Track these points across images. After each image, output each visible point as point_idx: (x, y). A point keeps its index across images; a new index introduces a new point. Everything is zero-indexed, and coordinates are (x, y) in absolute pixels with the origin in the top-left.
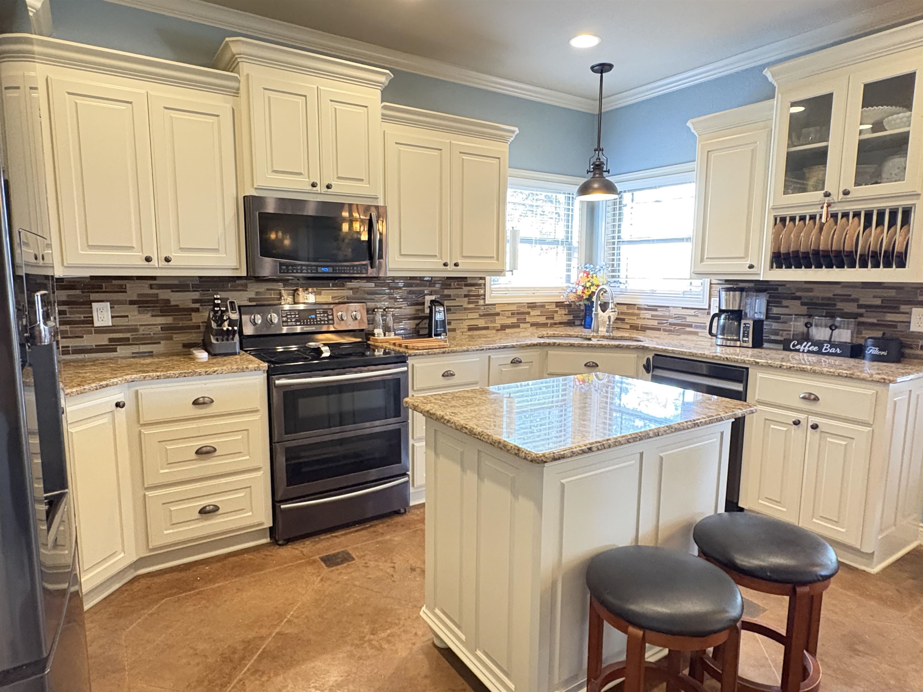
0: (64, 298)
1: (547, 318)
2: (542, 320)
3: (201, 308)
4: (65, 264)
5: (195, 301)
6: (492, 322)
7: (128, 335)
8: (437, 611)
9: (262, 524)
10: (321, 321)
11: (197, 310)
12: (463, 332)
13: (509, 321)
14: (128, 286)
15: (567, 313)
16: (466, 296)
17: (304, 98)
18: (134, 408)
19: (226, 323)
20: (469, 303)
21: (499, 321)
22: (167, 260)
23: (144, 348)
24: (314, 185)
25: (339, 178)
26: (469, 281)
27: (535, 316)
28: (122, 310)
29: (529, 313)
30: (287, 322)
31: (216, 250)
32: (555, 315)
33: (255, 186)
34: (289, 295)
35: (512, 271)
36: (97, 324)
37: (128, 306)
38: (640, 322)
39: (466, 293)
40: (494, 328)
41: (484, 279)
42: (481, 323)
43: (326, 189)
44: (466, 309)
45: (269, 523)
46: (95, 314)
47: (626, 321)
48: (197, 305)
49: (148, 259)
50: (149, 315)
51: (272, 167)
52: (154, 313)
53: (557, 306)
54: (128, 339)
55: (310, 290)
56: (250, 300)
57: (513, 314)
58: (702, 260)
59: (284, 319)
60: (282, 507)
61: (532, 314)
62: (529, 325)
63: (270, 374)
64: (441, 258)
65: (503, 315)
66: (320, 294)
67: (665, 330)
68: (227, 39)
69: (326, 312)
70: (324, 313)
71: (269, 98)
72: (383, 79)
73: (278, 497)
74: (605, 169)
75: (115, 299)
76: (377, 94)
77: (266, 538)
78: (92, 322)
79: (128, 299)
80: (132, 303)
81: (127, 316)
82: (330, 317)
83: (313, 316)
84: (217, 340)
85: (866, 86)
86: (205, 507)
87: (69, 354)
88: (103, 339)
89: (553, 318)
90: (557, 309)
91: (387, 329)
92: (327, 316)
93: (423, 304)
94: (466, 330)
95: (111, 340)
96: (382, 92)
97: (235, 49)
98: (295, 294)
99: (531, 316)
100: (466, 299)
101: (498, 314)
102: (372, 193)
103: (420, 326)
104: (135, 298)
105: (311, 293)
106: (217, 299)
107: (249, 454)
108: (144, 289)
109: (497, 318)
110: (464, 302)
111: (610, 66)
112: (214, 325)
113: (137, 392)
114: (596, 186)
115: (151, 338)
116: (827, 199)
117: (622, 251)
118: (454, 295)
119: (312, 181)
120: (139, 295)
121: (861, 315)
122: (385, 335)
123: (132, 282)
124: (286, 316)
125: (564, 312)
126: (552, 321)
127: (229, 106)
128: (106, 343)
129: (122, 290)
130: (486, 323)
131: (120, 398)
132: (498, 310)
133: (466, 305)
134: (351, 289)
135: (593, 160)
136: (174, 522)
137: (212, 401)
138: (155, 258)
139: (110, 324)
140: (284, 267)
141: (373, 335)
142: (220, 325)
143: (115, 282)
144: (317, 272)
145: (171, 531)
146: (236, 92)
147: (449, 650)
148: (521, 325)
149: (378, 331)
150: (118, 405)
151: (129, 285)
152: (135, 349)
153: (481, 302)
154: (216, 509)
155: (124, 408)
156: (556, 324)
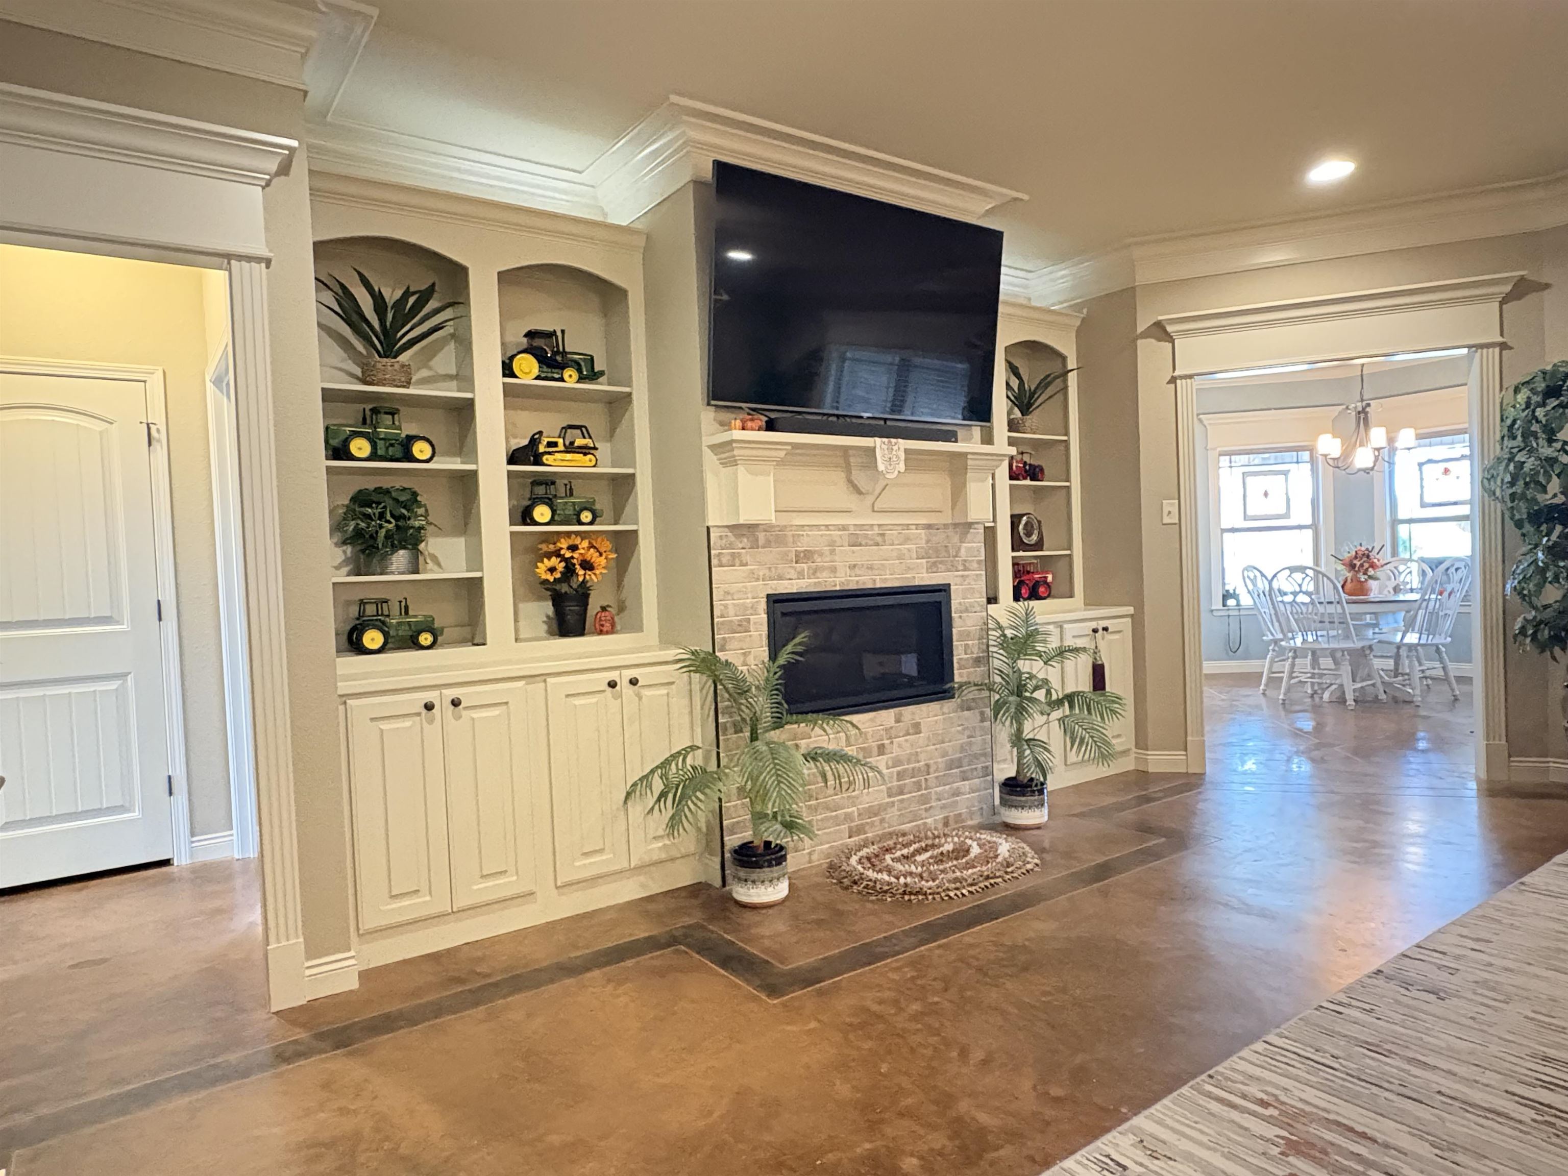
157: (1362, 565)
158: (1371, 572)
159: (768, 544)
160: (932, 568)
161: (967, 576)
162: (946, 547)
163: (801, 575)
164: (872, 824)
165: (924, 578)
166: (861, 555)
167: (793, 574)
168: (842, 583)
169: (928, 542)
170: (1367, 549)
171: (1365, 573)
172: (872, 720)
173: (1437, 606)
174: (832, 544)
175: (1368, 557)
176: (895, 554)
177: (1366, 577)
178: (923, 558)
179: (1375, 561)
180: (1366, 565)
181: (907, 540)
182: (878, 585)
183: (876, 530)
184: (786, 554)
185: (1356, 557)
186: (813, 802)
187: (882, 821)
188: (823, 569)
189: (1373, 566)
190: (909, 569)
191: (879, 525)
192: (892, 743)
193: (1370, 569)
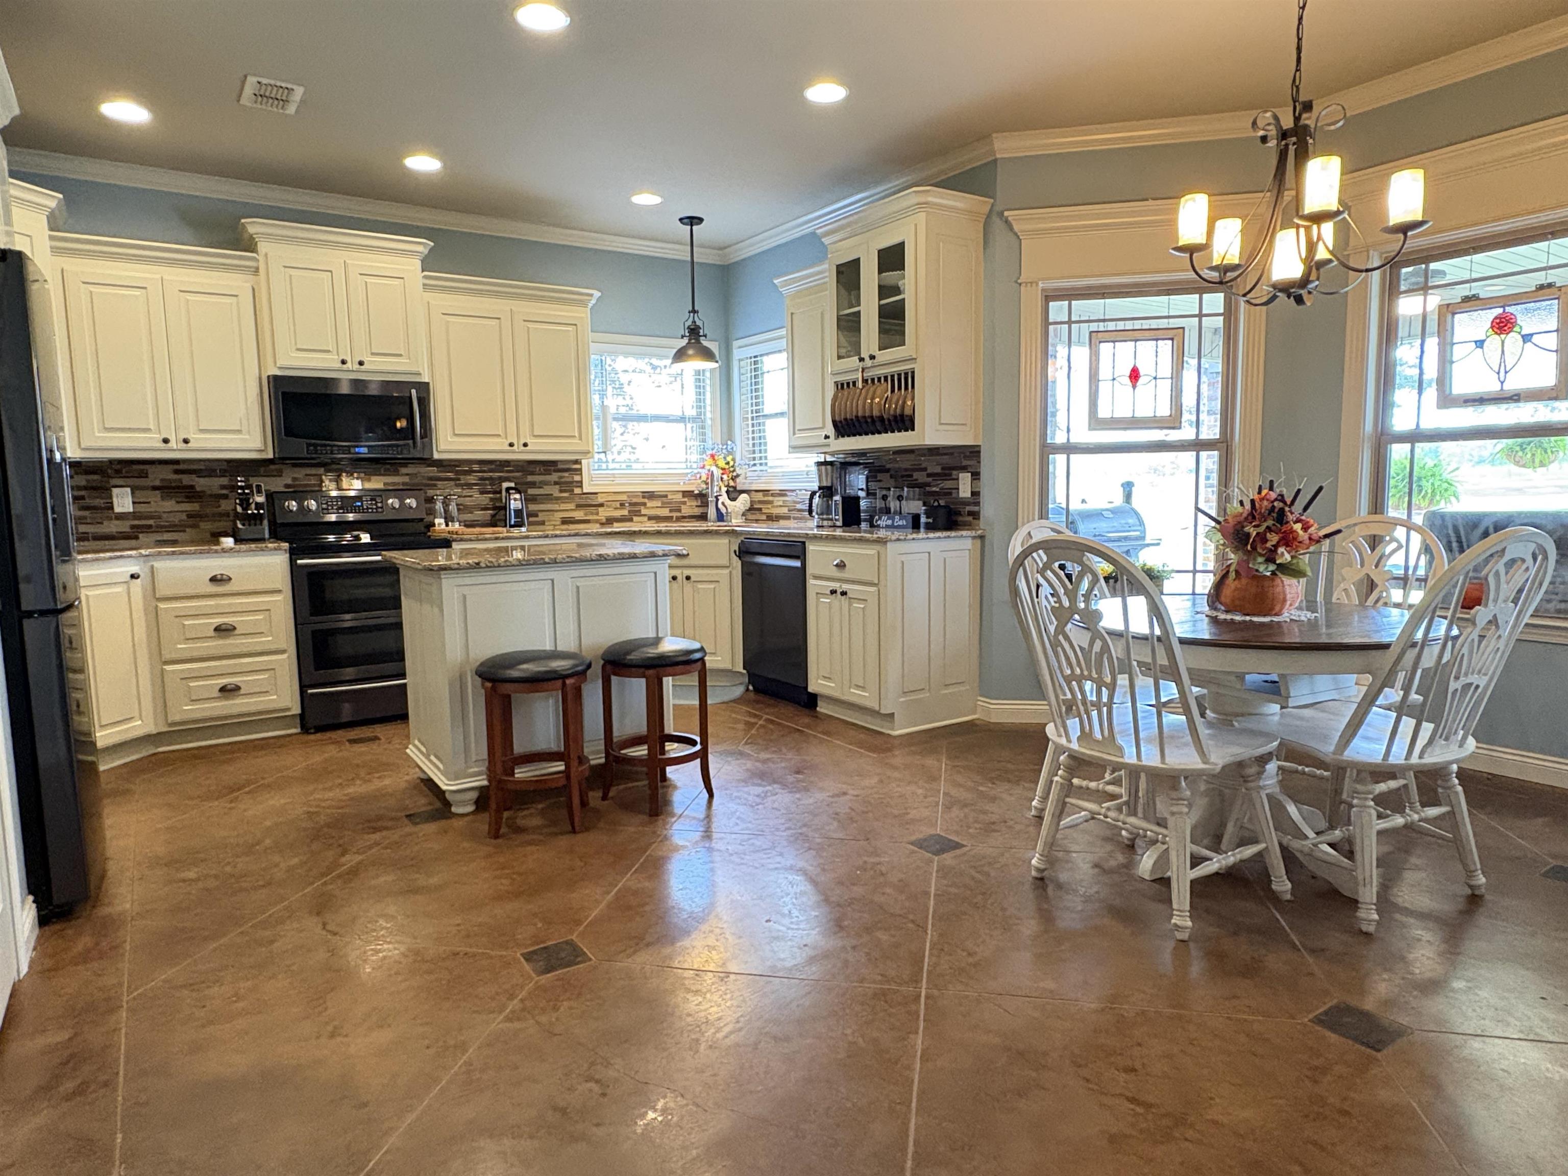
0: (83, 483)
1: (671, 511)
2: (665, 512)
3: (230, 495)
4: (83, 446)
5: (223, 487)
6: (592, 514)
7: (151, 522)
8: (432, 758)
9: (288, 709)
10: (368, 508)
11: (226, 497)
12: (555, 525)
13: (618, 514)
14: (149, 471)
15: (699, 503)
16: (556, 483)
17: (330, 274)
18: (149, 579)
19: (253, 506)
20: (561, 491)
21: (603, 513)
22: (186, 441)
23: (167, 536)
24: (344, 362)
25: (373, 354)
26: (560, 466)
27: (653, 508)
28: (142, 496)
29: (644, 504)
30: (327, 509)
31: (239, 432)
32: (683, 507)
33: (278, 365)
34: (331, 480)
35: (605, 452)
36: (118, 509)
37: (150, 493)
38: (775, 511)
39: (557, 480)
40: (597, 521)
41: (577, 462)
42: (579, 515)
43: (358, 366)
44: (557, 499)
45: (297, 710)
46: (115, 500)
47: (764, 511)
48: (224, 492)
49: (166, 441)
50: (173, 502)
51: (296, 344)
52: (180, 500)
53: (684, 496)
54: (150, 526)
55: (355, 475)
56: (287, 486)
57: (622, 505)
58: (794, 434)
59: (324, 506)
60: (310, 691)
61: (649, 505)
62: (646, 519)
63: (294, 554)
64: (506, 438)
65: (608, 506)
66: (369, 480)
67: (795, 518)
68: (243, 221)
69: (375, 500)
70: (371, 500)
71: (291, 276)
72: (420, 248)
73: (307, 682)
74: (701, 334)
75: (137, 484)
76: (418, 264)
77: (296, 727)
78: (112, 508)
79: (151, 484)
80: (155, 488)
81: (149, 503)
82: (379, 505)
83: (359, 504)
84: (244, 525)
85: (879, 251)
86: (226, 686)
87: (88, 540)
88: (124, 527)
89: (680, 511)
90: (686, 499)
91: (448, 519)
92: (376, 504)
93: (500, 492)
94: (558, 523)
95: (133, 527)
96: (422, 261)
97: (251, 230)
98: (338, 480)
99: (648, 508)
100: (557, 487)
101: (601, 505)
102: (414, 369)
103: (497, 517)
104: (157, 483)
105: (357, 478)
106: (241, 481)
107: (272, 635)
108: (167, 474)
109: (600, 509)
110: (555, 491)
111: (700, 220)
112: (239, 509)
113: (152, 567)
114: (691, 352)
115: (176, 526)
116: (861, 364)
117: (766, 428)
118: (541, 482)
119: (341, 358)
120: (162, 480)
121: (929, 485)
122: (447, 525)
123: (154, 466)
124: (326, 503)
125: (695, 503)
126: (679, 514)
127: (249, 285)
128: (128, 530)
129: (144, 475)
130: (586, 515)
131: (135, 569)
132: (601, 499)
133: (556, 494)
134: (407, 474)
135: (689, 323)
136: (194, 698)
137: (230, 579)
138: (172, 439)
139: (131, 510)
140: (312, 448)
141: (434, 525)
142: (245, 509)
143: (135, 467)
144: (350, 453)
145: (190, 707)
146: (257, 270)
147: (430, 780)
148: (635, 519)
149: (439, 521)
150: (133, 576)
151: (150, 469)
152: (159, 537)
153: (577, 491)
154: (238, 688)
155: (139, 580)
156: (684, 517)
157: (1262, 538)
158: (1284, 556)
170: (1281, 497)
171: (1270, 560)
173: (1446, 657)
175: (1281, 517)
177: (1272, 567)
179: (1298, 527)
180: (1273, 539)
185: (1252, 516)
189: (1288, 540)
193: (1281, 550)
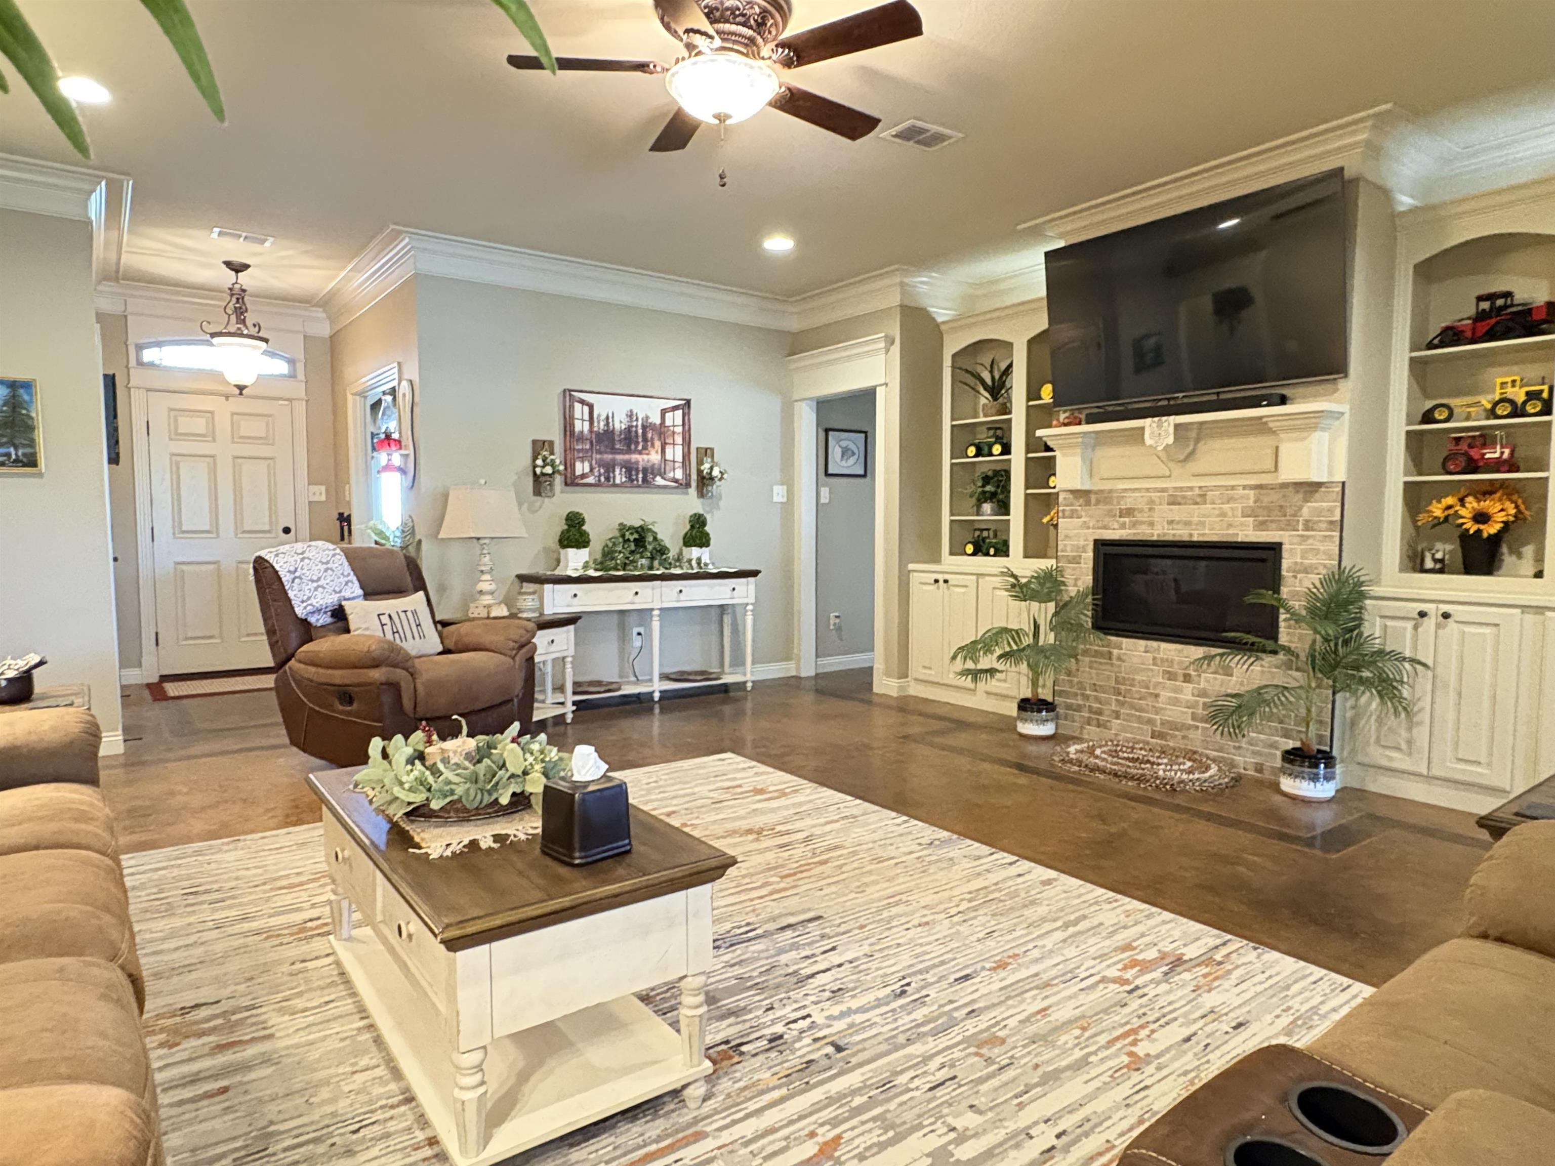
159: (1098, 502)
160: (1261, 526)
161: (1308, 537)
162: (1281, 507)
163: (1123, 526)
164: (1175, 737)
165: (1249, 534)
166: (1177, 513)
167: (1116, 526)
168: (1158, 535)
169: (1255, 502)
172: (1180, 651)
174: (1151, 502)
176: (1217, 512)
178: (1249, 516)
181: (1230, 500)
182: (1195, 539)
183: (1197, 491)
184: (1111, 510)
186: (1121, 698)
187: (1184, 737)
188: (1143, 523)
190: (1230, 526)
191: (1200, 488)
192: (1199, 676)
